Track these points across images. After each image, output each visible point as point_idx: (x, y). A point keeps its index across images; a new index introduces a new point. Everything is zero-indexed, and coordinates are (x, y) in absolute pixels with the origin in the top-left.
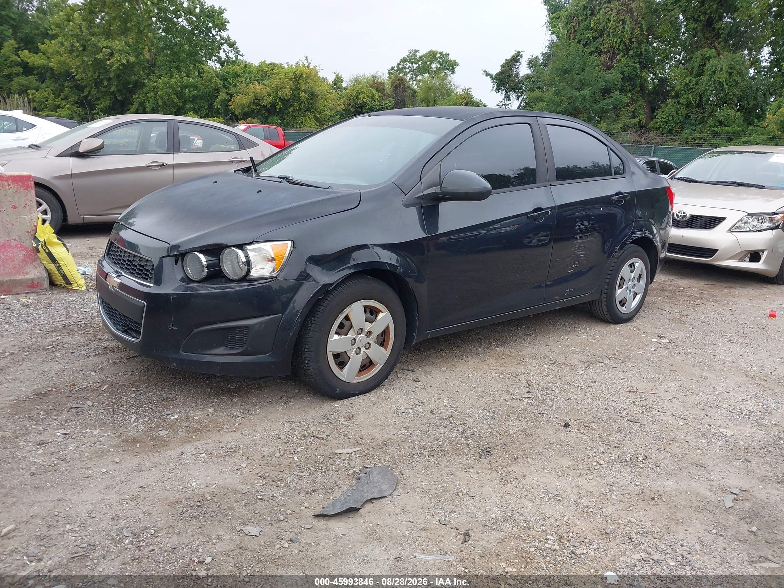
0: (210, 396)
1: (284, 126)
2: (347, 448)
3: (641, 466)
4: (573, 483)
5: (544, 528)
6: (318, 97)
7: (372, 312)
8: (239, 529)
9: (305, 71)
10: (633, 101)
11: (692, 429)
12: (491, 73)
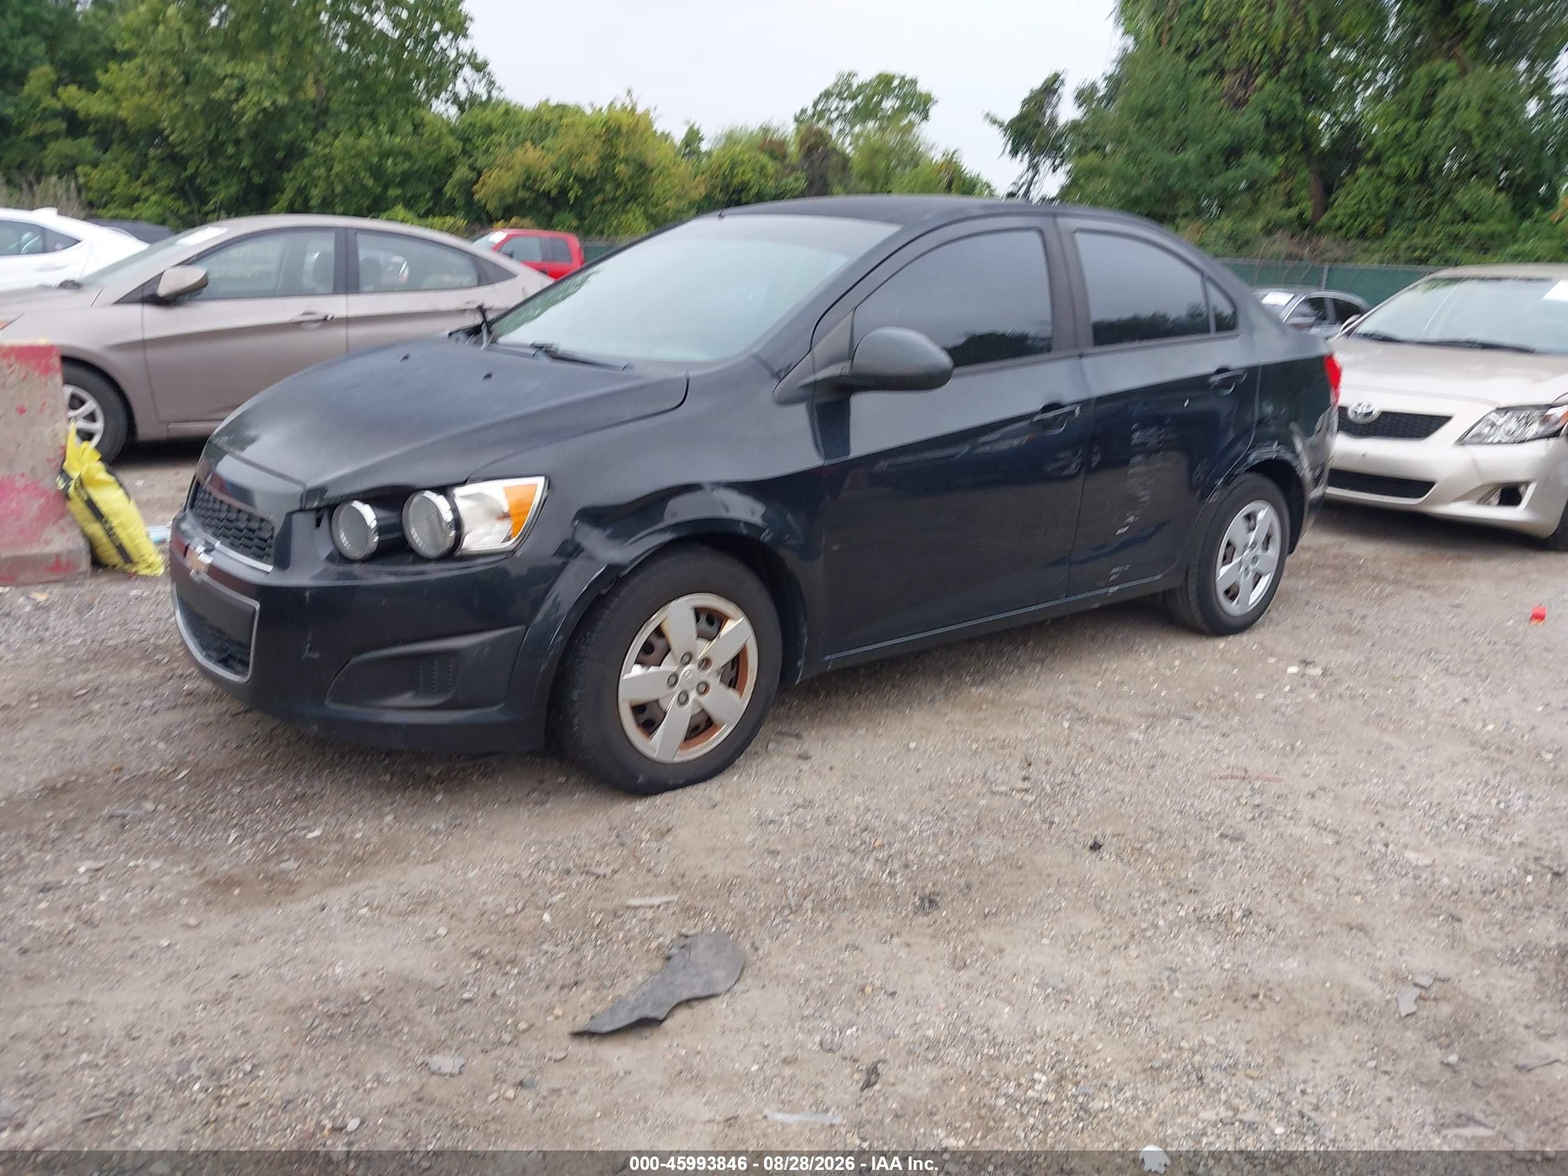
0: (388, 791)
1: (584, 232)
2: (651, 895)
3: (1238, 930)
4: (1098, 966)
5: (1029, 1058)
6: (652, 171)
7: (711, 621)
8: (419, 1062)
9: (626, 121)
10: (1288, 172)
11: (1348, 852)
12: (1000, 118)
